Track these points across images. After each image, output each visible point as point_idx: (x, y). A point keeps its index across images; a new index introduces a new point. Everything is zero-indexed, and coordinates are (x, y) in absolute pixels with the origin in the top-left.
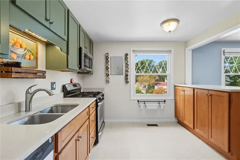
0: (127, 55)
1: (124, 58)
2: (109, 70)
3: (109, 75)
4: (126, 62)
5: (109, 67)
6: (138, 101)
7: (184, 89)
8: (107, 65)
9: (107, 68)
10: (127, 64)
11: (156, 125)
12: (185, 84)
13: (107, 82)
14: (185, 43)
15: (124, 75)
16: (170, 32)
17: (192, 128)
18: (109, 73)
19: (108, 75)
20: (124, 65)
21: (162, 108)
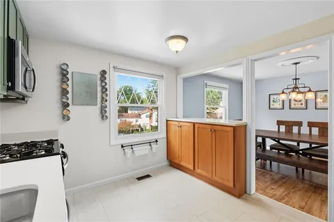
0: (104, 72)
1: (99, 76)
2: (69, 96)
3: (68, 105)
4: (103, 84)
5: (69, 89)
6: (122, 146)
7: (181, 124)
8: (65, 86)
9: (64, 92)
10: (103, 87)
11: (148, 176)
12: (177, 118)
13: (66, 118)
14: (177, 69)
15: (99, 105)
16: (177, 52)
17: (192, 169)
18: (70, 102)
19: (65, 106)
20: (99, 89)
21: (154, 150)
